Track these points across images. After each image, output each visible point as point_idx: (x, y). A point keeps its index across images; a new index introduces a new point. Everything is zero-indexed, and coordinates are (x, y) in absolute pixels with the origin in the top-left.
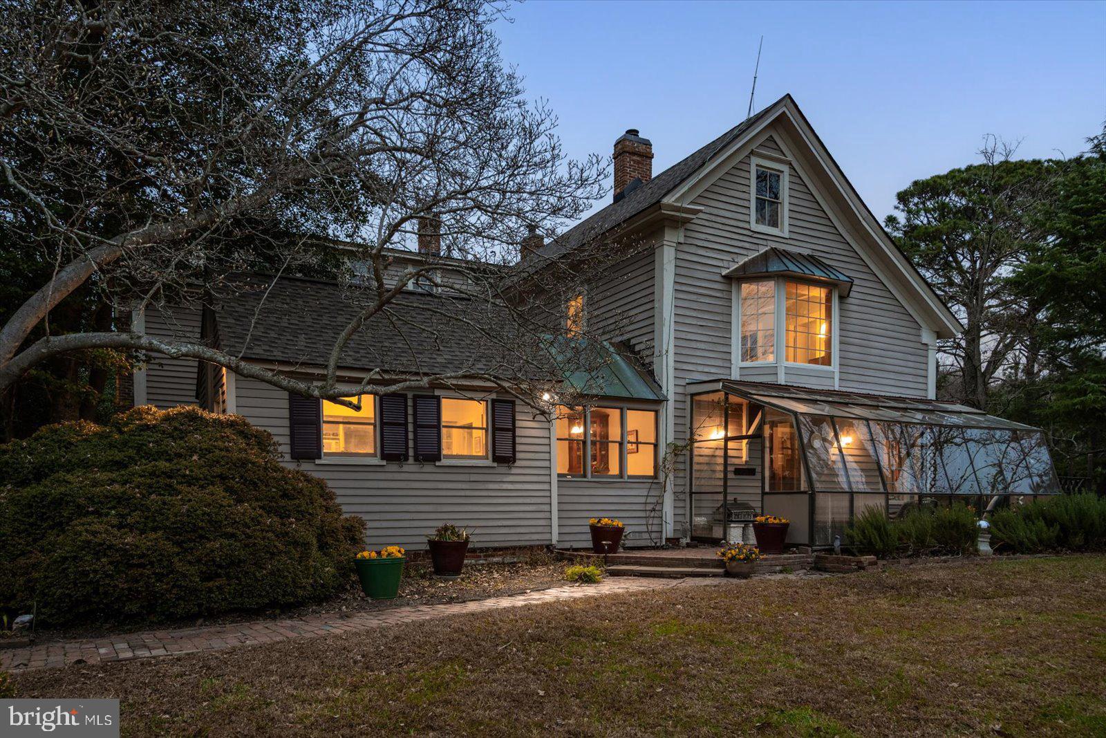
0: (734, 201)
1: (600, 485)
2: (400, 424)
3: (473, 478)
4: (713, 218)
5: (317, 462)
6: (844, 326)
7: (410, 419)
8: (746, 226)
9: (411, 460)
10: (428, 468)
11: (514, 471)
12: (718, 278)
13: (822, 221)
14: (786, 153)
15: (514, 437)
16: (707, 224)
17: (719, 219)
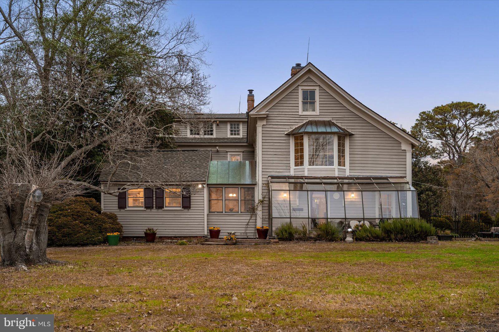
0: (291, 105)
1: (228, 216)
2: (150, 197)
3: (176, 213)
4: (280, 113)
5: (125, 209)
6: (351, 147)
7: (154, 195)
8: (297, 113)
9: (154, 208)
10: (160, 210)
11: (190, 211)
12: (284, 135)
13: (338, 105)
14: (317, 82)
15: (190, 200)
16: (278, 116)
17: (283, 113)
